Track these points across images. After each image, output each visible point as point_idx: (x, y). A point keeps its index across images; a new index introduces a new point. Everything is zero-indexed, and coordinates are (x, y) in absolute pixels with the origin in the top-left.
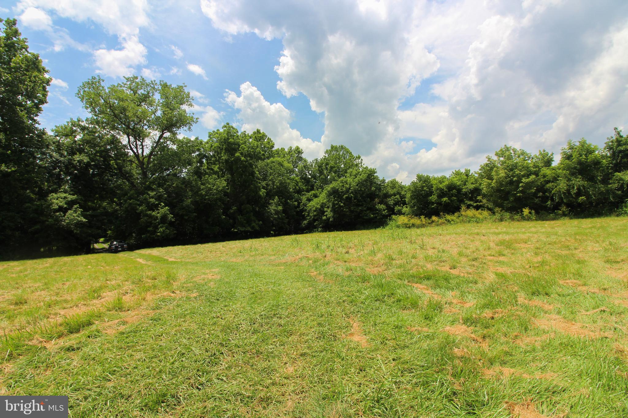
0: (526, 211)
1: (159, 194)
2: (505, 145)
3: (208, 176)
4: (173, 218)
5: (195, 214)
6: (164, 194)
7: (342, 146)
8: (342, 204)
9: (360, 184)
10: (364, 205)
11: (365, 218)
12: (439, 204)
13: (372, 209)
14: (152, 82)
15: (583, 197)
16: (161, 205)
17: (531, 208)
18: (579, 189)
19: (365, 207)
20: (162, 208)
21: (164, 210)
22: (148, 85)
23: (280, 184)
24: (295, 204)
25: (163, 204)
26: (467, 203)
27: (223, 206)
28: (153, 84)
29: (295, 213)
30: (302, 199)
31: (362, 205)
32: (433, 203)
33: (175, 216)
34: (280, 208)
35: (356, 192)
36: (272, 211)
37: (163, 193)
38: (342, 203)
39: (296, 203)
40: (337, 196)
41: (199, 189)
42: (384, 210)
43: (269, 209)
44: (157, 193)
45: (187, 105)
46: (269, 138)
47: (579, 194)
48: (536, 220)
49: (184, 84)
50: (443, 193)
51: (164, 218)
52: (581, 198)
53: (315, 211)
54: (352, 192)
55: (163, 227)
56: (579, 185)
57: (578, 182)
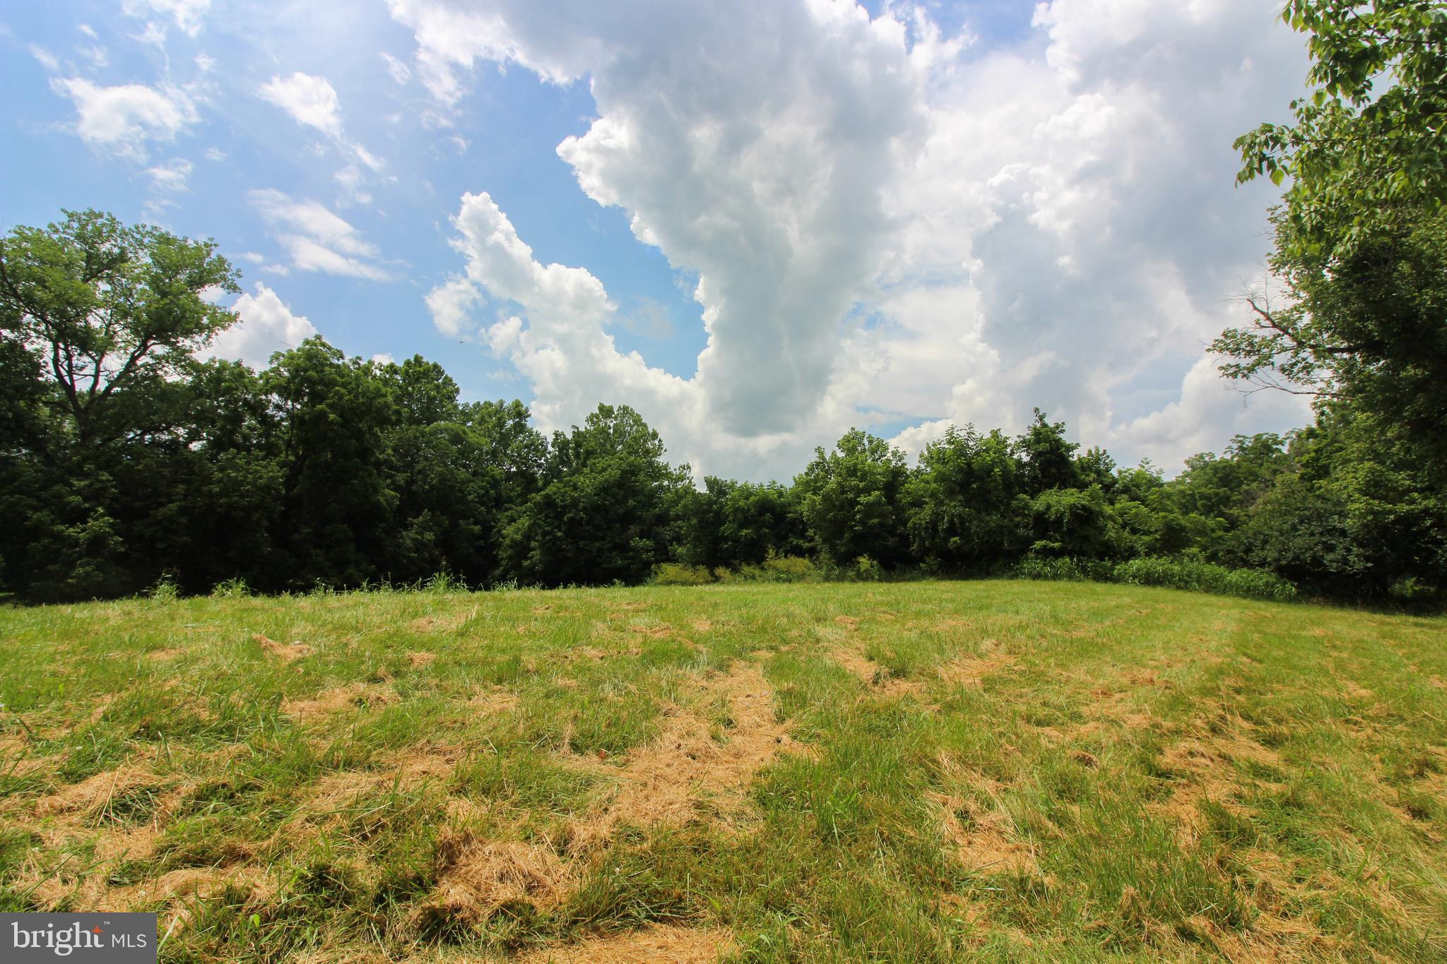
0: (864, 562)
1: (98, 485)
2: (853, 429)
3: (235, 451)
4: (122, 543)
5: (187, 539)
6: (113, 486)
7: (625, 408)
8: (559, 534)
9: (604, 490)
10: (608, 539)
11: (605, 565)
12: (737, 541)
13: (623, 548)
14: (137, 228)
15: (956, 539)
16: (97, 511)
17: (872, 557)
18: (951, 522)
19: (610, 542)
20: (96, 519)
21: (100, 522)
22: (124, 234)
23: (441, 482)
24: (472, 530)
25: (101, 510)
26: (791, 543)
27: (267, 524)
28: (139, 233)
29: (471, 550)
30: (499, 520)
31: (603, 538)
32: (726, 539)
33: (128, 539)
34: (429, 536)
35: (594, 509)
36: (408, 542)
37: (109, 484)
38: (560, 530)
39: (477, 528)
40: (552, 515)
41: (208, 480)
42: (648, 551)
43: (402, 537)
44: (92, 484)
45: (223, 286)
46: (446, 377)
47: (951, 531)
48: (880, 580)
49: (211, 239)
50: (746, 518)
51: (97, 543)
52: (953, 539)
53: (511, 547)
54: (585, 509)
55: (88, 565)
56: (952, 515)
57: (954, 507)
